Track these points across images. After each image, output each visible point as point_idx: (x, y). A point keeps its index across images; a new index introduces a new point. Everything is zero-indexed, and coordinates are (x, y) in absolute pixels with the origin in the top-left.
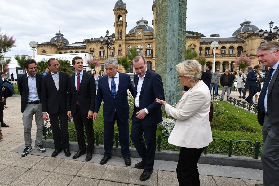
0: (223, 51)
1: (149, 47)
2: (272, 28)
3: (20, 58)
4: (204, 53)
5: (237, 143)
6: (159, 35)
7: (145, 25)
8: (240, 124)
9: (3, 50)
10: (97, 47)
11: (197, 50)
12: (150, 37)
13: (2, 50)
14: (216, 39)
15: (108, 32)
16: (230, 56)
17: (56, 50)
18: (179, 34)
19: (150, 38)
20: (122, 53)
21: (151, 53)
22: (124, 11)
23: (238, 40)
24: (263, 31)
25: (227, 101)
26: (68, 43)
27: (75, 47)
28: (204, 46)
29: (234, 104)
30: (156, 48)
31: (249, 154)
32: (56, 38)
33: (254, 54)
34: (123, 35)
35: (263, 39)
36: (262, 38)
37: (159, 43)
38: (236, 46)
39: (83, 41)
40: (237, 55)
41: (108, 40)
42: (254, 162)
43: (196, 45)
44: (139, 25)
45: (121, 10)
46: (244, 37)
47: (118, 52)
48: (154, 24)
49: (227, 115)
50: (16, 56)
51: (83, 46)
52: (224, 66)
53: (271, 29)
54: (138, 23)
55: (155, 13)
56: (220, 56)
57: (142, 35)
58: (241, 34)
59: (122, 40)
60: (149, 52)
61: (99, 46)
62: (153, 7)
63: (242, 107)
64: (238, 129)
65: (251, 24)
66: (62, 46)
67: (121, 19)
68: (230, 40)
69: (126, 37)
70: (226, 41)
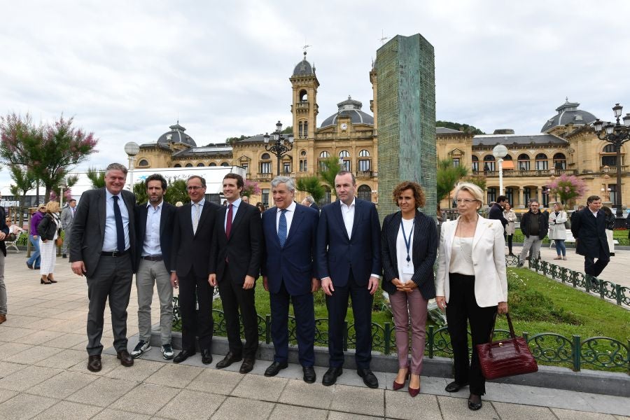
0: (524, 165)
1: (364, 155)
2: (621, 118)
3: (98, 176)
4: (482, 169)
5: (536, 338)
6: (384, 134)
7: (355, 110)
8: (550, 308)
9: (73, 160)
10: (255, 155)
11: (467, 163)
12: (367, 134)
13: (71, 160)
14: (506, 139)
15: (279, 125)
16: (540, 174)
17: (169, 159)
18: (422, 134)
19: (367, 137)
20: (307, 167)
21: (368, 168)
22: (311, 83)
23: (554, 141)
24: (601, 123)
25: (530, 266)
26: (195, 145)
27: (209, 154)
28: (481, 154)
29: (545, 273)
30: (379, 159)
31: (562, 360)
32: (171, 135)
33: (591, 171)
34: (311, 129)
35: (603, 139)
36: (602, 136)
37: (385, 150)
38: (550, 153)
39: (224, 142)
40: (553, 172)
41: (279, 141)
42: (572, 376)
43: (465, 151)
44: (342, 110)
45: (306, 80)
46: (567, 135)
47: (298, 165)
48: (375, 109)
49: (524, 292)
50: (90, 170)
51: (227, 153)
52: (528, 195)
53: (618, 120)
54: (340, 106)
55: (376, 86)
56: (517, 174)
57: (349, 131)
58: (558, 128)
59: (309, 140)
60: (365, 166)
61: (258, 154)
62: (371, 74)
63: (561, 280)
64: (544, 318)
65: (578, 108)
66: (182, 151)
67: (305, 97)
68: (537, 142)
69: (316, 133)
70: (529, 143)
